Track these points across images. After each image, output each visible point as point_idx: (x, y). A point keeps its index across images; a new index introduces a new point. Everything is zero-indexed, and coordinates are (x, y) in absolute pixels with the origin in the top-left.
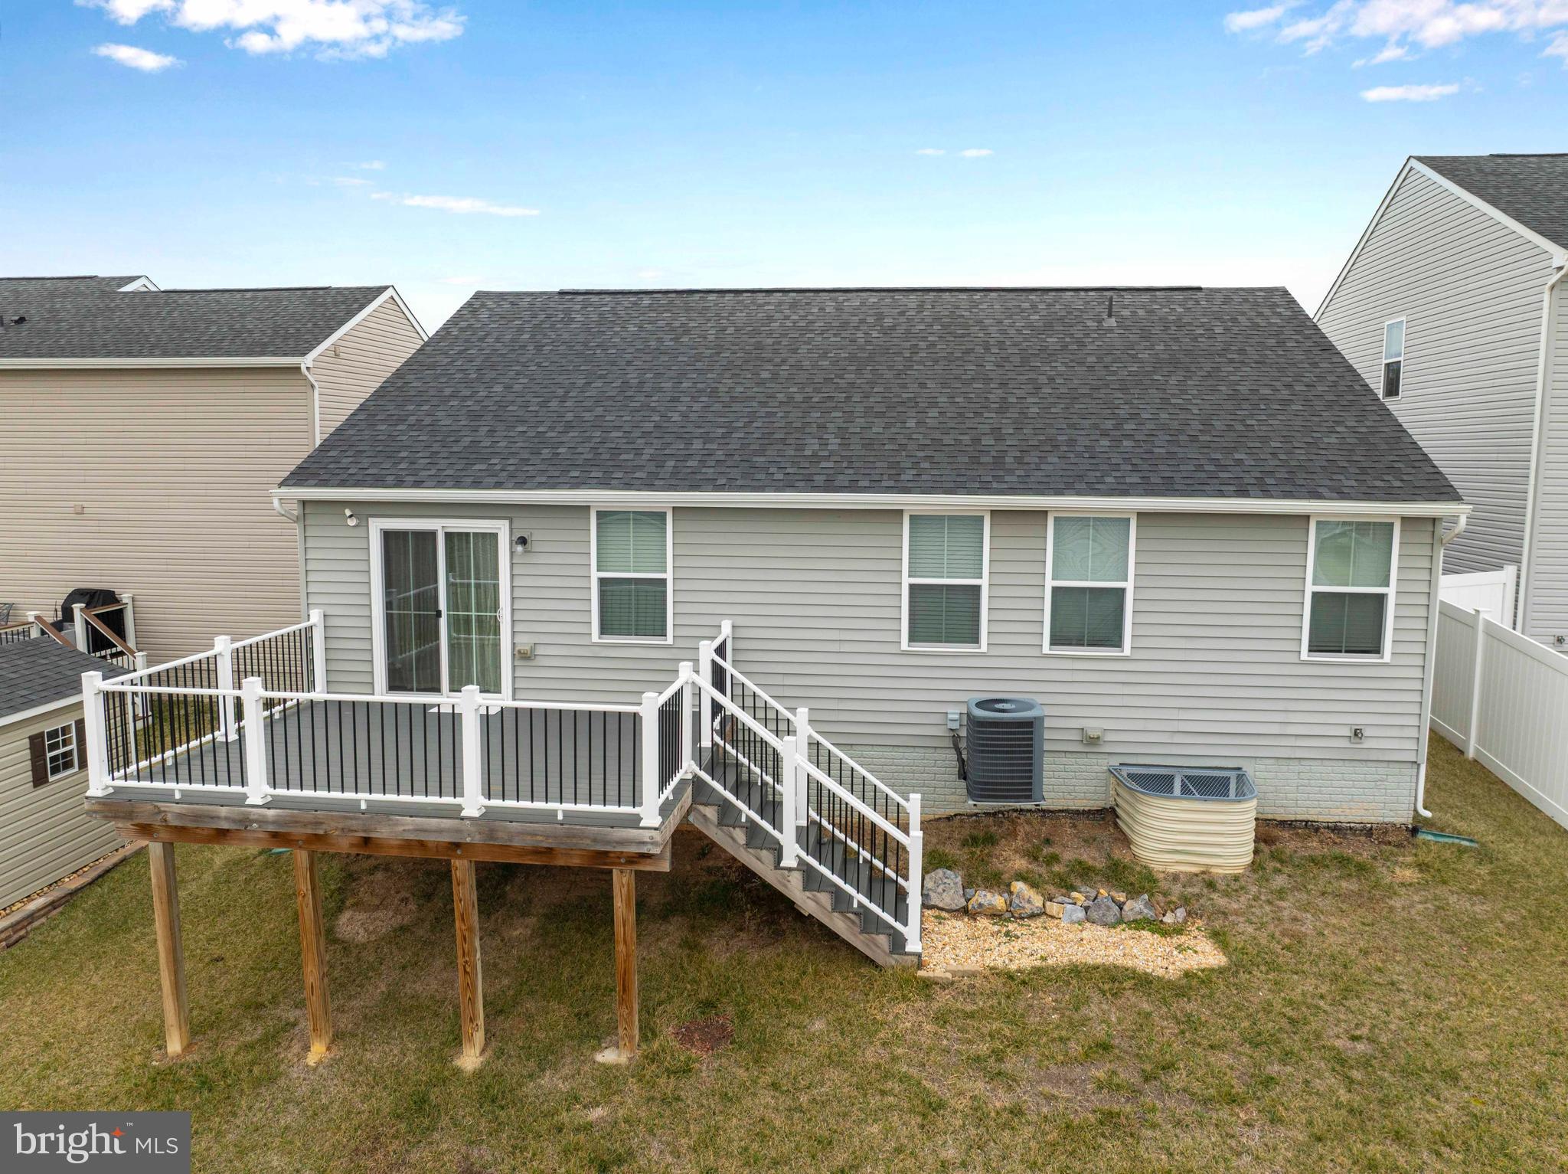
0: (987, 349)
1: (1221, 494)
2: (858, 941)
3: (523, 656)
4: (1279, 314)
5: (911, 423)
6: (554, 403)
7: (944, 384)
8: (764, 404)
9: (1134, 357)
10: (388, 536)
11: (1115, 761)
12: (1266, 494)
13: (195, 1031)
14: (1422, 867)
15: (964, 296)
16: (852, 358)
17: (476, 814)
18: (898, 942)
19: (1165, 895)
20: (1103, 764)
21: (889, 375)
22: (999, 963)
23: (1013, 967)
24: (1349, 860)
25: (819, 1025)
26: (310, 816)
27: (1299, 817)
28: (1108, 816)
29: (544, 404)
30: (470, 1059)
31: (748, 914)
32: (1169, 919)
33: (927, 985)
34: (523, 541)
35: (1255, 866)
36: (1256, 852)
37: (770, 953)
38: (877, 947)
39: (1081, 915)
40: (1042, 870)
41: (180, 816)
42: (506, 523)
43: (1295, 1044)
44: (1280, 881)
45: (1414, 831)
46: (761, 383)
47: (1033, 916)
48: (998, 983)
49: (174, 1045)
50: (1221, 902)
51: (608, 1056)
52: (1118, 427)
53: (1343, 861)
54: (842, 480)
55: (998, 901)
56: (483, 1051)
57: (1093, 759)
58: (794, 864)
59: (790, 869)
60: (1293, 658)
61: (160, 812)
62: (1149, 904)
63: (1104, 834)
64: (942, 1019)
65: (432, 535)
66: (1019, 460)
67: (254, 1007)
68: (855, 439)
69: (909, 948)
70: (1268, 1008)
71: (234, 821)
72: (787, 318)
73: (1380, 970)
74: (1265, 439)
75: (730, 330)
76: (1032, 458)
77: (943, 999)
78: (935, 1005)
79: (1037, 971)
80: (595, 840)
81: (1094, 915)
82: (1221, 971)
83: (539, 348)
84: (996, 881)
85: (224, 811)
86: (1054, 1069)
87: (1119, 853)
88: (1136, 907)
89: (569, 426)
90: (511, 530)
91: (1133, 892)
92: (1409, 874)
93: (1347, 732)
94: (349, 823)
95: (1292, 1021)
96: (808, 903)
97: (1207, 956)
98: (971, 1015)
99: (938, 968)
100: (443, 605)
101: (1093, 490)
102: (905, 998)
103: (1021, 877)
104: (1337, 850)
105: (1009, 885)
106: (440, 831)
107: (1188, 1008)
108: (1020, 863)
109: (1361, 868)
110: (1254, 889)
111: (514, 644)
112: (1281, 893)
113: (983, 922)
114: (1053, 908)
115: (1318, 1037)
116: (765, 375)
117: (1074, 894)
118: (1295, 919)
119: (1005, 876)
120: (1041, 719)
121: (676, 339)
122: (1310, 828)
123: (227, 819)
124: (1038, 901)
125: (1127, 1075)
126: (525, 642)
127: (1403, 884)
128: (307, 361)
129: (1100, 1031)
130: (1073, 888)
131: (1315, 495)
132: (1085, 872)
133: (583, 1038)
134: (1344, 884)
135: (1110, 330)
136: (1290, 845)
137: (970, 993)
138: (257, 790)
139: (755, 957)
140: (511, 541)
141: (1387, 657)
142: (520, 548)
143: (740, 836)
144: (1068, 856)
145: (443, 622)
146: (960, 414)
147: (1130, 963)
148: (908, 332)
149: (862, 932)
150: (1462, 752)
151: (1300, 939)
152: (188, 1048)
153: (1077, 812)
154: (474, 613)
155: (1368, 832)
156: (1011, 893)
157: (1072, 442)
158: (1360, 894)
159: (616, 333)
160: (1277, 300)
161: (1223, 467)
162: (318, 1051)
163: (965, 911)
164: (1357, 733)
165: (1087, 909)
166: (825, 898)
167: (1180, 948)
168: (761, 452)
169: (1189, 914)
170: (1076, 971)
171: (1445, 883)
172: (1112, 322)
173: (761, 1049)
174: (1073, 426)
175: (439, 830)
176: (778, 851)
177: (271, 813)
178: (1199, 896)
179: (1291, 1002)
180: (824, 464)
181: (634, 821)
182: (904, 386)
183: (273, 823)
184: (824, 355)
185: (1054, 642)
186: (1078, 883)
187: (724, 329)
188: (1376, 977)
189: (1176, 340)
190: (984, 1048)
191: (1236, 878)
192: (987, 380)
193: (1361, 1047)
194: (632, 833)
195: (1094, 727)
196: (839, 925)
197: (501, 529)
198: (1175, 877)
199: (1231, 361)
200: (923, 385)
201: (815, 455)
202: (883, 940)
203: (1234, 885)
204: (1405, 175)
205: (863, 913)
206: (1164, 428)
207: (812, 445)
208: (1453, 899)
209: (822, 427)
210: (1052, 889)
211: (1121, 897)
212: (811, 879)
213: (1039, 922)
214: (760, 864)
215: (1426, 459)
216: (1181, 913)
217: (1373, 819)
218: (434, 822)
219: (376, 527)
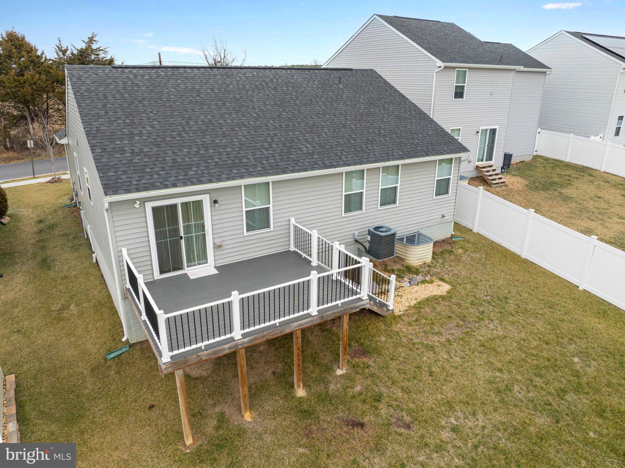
0: (316, 99)
2: (379, 311)
3: (217, 247)
4: (381, 81)
5: (324, 135)
6: (184, 135)
7: (317, 116)
8: (268, 130)
9: (359, 101)
10: (155, 210)
14: (461, 248)
16: (277, 105)
17: (317, 313)
18: (387, 308)
19: (423, 272)
21: (296, 113)
22: (408, 305)
23: (412, 304)
24: (448, 250)
25: (384, 338)
29: (180, 136)
32: (428, 279)
34: (216, 202)
35: (433, 258)
38: (384, 311)
39: (409, 284)
41: (208, 355)
42: (208, 196)
43: (480, 301)
45: (453, 238)
46: (257, 119)
48: (413, 310)
49: (189, 442)
50: (435, 270)
51: (339, 372)
52: (380, 132)
60: (432, 199)
61: (199, 357)
62: (421, 275)
63: (397, 260)
64: (411, 324)
65: (175, 206)
66: (367, 149)
68: (315, 145)
69: (390, 309)
70: (468, 295)
71: (231, 348)
74: (417, 134)
75: (216, 90)
76: (370, 148)
78: (406, 322)
79: (418, 303)
80: (352, 309)
81: (412, 283)
82: (452, 289)
85: (227, 346)
87: (405, 264)
88: (420, 278)
89: (206, 148)
90: (210, 198)
91: (416, 274)
92: (460, 251)
93: (441, 216)
94: (275, 332)
95: (474, 296)
97: (446, 286)
98: (416, 321)
99: (397, 312)
100: (182, 234)
106: (306, 323)
107: (455, 301)
109: (451, 252)
110: (438, 265)
111: (214, 243)
112: (444, 264)
114: (402, 284)
115: (481, 298)
116: (254, 115)
117: (405, 279)
118: (452, 270)
121: (199, 96)
124: (398, 284)
125: (460, 322)
126: (218, 241)
127: (461, 254)
129: (445, 314)
132: (402, 271)
134: (452, 257)
135: (343, 89)
137: (410, 315)
138: (238, 333)
140: (210, 202)
141: (449, 194)
142: (216, 205)
144: (395, 268)
145: (183, 241)
146: (335, 130)
148: (283, 90)
149: (380, 308)
151: (458, 275)
152: (195, 440)
154: (194, 234)
157: (374, 140)
158: (456, 259)
160: (375, 75)
161: (417, 146)
164: (443, 216)
165: (409, 282)
167: (439, 286)
168: (290, 153)
169: (431, 276)
171: (468, 251)
173: (378, 351)
174: (369, 133)
177: (246, 340)
178: (429, 270)
179: (470, 292)
180: (316, 157)
182: (306, 118)
183: (247, 343)
184: (265, 103)
185: (381, 205)
186: (403, 275)
187: (213, 90)
188: (477, 280)
189: (364, 93)
192: (328, 114)
193: (489, 297)
194: (362, 303)
196: (375, 309)
197: (205, 198)
198: (421, 266)
199: (385, 102)
200: (311, 117)
201: (308, 152)
203: (434, 265)
205: (380, 303)
206: (391, 131)
207: (303, 148)
208: (472, 255)
209: (298, 140)
211: (415, 276)
216: (429, 276)
217: (444, 238)
218: (304, 321)
219: (149, 206)
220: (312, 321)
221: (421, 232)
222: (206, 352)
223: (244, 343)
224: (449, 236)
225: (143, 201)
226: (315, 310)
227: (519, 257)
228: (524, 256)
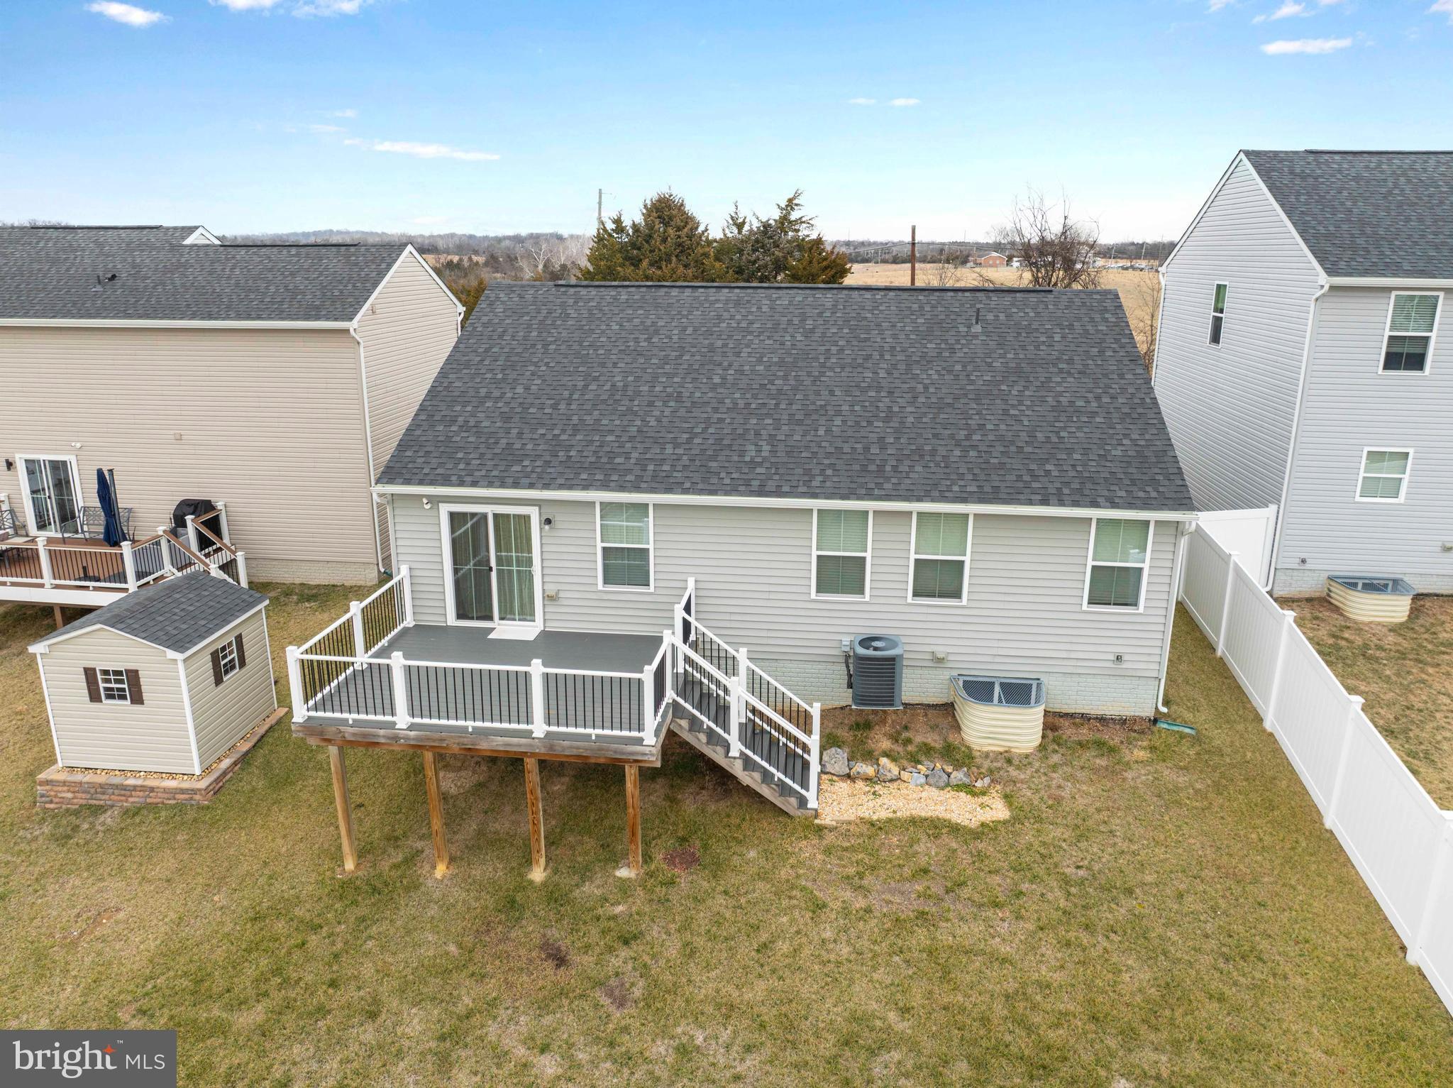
0: (882, 356)
1: (1030, 503)
2: (778, 801)
3: (550, 598)
4: (1106, 320)
5: (821, 432)
6: (562, 406)
7: (847, 392)
8: (716, 410)
9: (990, 365)
10: (453, 516)
11: (955, 673)
12: (1061, 503)
13: (361, 854)
14: (1153, 749)
15: (868, 295)
16: (781, 363)
17: (544, 733)
18: (803, 802)
19: (978, 768)
20: (947, 675)
21: (808, 382)
22: (866, 815)
23: (875, 818)
24: (1104, 744)
25: (752, 854)
26: (437, 735)
27: (1077, 711)
28: (948, 708)
29: (555, 407)
30: (538, 874)
31: (707, 778)
32: (979, 784)
33: (820, 828)
34: (548, 521)
35: (1042, 748)
36: (1043, 737)
37: (722, 805)
38: (790, 805)
39: (923, 780)
40: (900, 749)
41: (354, 734)
42: (537, 509)
43: (1040, 870)
44: (1056, 758)
45: (1155, 721)
46: (714, 388)
47: (891, 781)
48: (864, 829)
49: (350, 865)
50: (1013, 772)
51: (623, 873)
52: (968, 437)
53: (1100, 744)
54: (771, 485)
55: (870, 770)
56: (545, 869)
57: (939, 672)
58: (737, 755)
59: (735, 758)
60: (1077, 608)
61: (340, 732)
62: (967, 775)
63: (944, 722)
64: (828, 851)
65: (484, 516)
66: (895, 468)
67: (393, 839)
68: (781, 447)
69: (809, 806)
70: (1029, 847)
71: (389, 738)
72: (732, 317)
73: (1105, 822)
74: (1070, 451)
75: (690, 330)
76: (904, 468)
77: (830, 838)
78: (824, 842)
79: (890, 820)
80: (615, 752)
81: (931, 780)
82: (1005, 822)
83: (546, 346)
84: (869, 756)
85: (382, 732)
86: (893, 884)
87: (953, 738)
88: (958, 776)
89: (576, 431)
90: (540, 514)
91: (958, 765)
92: (1140, 754)
93: (1112, 657)
94: (462, 740)
95: (1043, 856)
96: (746, 778)
97: (998, 811)
98: (846, 849)
99: (827, 819)
100: (493, 563)
101: (943, 498)
102: (806, 837)
103: (886, 754)
104: (1098, 736)
105: (878, 760)
106: (520, 745)
107: (980, 846)
108: (886, 744)
109: (1112, 750)
110: (1037, 764)
111: (544, 590)
112: (1054, 768)
113: (860, 784)
114: (905, 775)
115: (1056, 866)
116: (717, 380)
117: (919, 766)
118: (1059, 787)
119: (876, 753)
120: (901, 656)
121: (649, 340)
122: (1085, 718)
123: (384, 736)
124: (895, 770)
125: (937, 889)
126: (551, 589)
127: (1137, 762)
128: (352, 325)
129: (923, 861)
130: (919, 762)
131: (1094, 504)
132: (927, 750)
133: (607, 861)
134: (1098, 761)
135: (975, 336)
136: (1068, 732)
137: (847, 834)
138: (402, 719)
139: (712, 807)
140: (540, 521)
141: (1141, 609)
142: (547, 527)
143: (703, 738)
144: (919, 739)
145: (494, 575)
146: (857, 423)
147: (947, 816)
148: (824, 335)
149: (781, 795)
150: (1214, 650)
151: (1058, 800)
152: (358, 866)
153: (929, 705)
154: (515, 568)
155: (1123, 722)
156: (878, 765)
157: (934, 452)
158: (1106, 768)
159: (603, 332)
160: (1108, 304)
161: (1035, 477)
162: (441, 870)
163: (848, 776)
164: (1119, 658)
165: (927, 776)
166: (757, 776)
167: (982, 806)
168: (714, 458)
169: (992, 781)
170: (914, 821)
171: (1164, 761)
172: (977, 329)
173: (717, 869)
174: (936, 436)
175: (517, 744)
176: (727, 747)
177: (412, 734)
178: (999, 769)
179: (1044, 844)
180: (759, 470)
181: (640, 741)
182: (818, 393)
183: (414, 739)
184: (760, 361)
185: (916, 594)
186: (923, 758)
187: (685, 329)
188: (1102, 828)
189: (1023, 348)
190: (852, 871)
191: (1027, 756)
192: (879, 389)
193: (1081, 873)
194: (638, 748)
195: (941, 651)
196: (765, 791)
197: (533, 513)
198: (987, 755)
199: (1061, 371)
200: (832, 393)
201: (752, 461)
202: (793, 800)
203: (1025, 761)
204: (1234, 165)
205: (782, 784)
206: (1001, 438)
207: (751, 451)
208: (1166, 772)
209: (757, 434)
210: (905, 763)
211: (949, 769)
212: (748, 764)
213: (895, 784)
214: (716, 755)
215: (1180, 472)
216: (987, 780)
217: (1128, 714)
218: (515, 740)
219: (445, 509)
220: (531, 745)
221: (1044, 678)
223: (407, 738)
224: (1149, 713)
225: (435, 501)
226: (539, 728)
228: (1329, 823)
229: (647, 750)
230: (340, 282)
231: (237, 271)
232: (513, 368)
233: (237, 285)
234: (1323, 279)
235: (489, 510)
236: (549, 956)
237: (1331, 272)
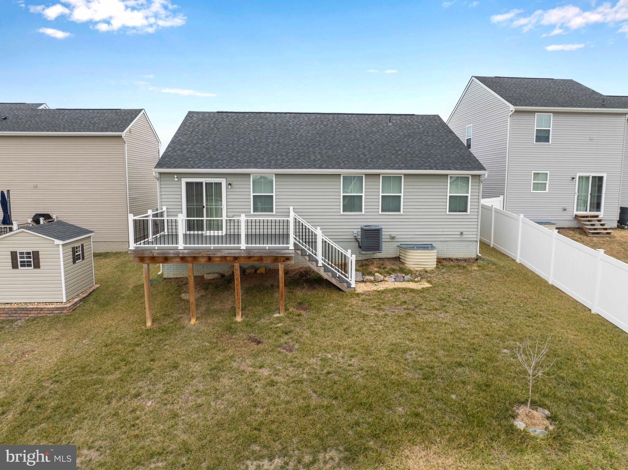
0: (356, 131)
1: (426, 169)
2: (339, 285)
4: (437, 122)
5: (339, 151)
6: (230, 146)
7: (346, 141)
8: (295, 146)
9: (398, 134)
10: (187, 184)
11: (399, 244)
12: (437, 169)
13: (154, 321)
14: (479, 266)
15: (346, 116)
16: (317, 133)
17: (245, 248)
18: (349, 285)
19: (415, 274)
20: (396, 244)
21: (330, 138)
22: (375, 289)
23: (379, 290)
24: (461, 266)
25: (331, 305)
26: (197, 251)
27: (447, 257)
28: (397, 259)
29: (227, 146)
30: (239, 319)
31: (305, 285)
32: (416, 279)
33: (358, 295)
34: (230, 184)
35: (437, 268)
36: (437, 265)
37: (313, 292)
38: (343, 287)
39: (394, 280)
40: (383, 270)
41: (158, 253)
42: (225, 179)
43: (450, 300)
44: (443, 270)
45: (477, 260)
46: (292, 140)
47: (381, 281)
48: (375, 293)
49: (149, 324)
50: (430, 275)
51: (277, 315)
52: (397, 152)
53: (459, 266)
54: (323, 166)
55: (372, 278)
56: (241, 317)
57: (393, 243)
58: (322, 265)
59: (321, 267)
60: (444, 214)
61: (152, 253)
62: (411, 276)
63: (397, 263)
64: (363, 300)
65: (201, 184)
66: (371, 161)
67: (166, 315)
68: (325, 156)
69: (352, 286)
70: (443, 294)
71: (175, 254)
72: (293, 121)
73: (469, 286)
74: (436, 156)
75: (277, 125)
76: (375, 160)
77: (363, 297)
78: (361, 298)
79: (385, 290)
80: (277, 254)
81: (397, 279)
82: (431, 287)
83: (218, 129)
84: (371, 274)
85: (171, 251)
86: (393, 307)
87: (401, 266)
88: (408, 277)
89: (238, 152)
90: (226, 181)
91: (407, 274)
92: (476, 268)
93: (459, 233)
95: (449, 296)
96: (325, 276)
97: (427, 285)
98: (371, 299)
99: (359, 291)
100: (205, 205)
101: (392, 168)
102: (353, 297)
103: (377, 272)
104: (457, 264)
105: (374, 274)
107: (424, 295)
108: (376, 269)
109: (464, 267)
110: (437, 272)
111: (227, 215)
112: (444, 273)
113: (368, 283)
114: (386, 279)
115: (455, 298)
116: (293, 138)
117: (391, 275)
118: (448, 278)
119: (373, 272)
120: (381, 229)
121: (261, 127)
122: (450, 260)
123: (172, 253)
124: (382, 277)
125: (411, 307)
126: (230, 215)
127: (474, 270)
128: (123, 134)
129: (404, 300)
130: (391, 274)
131: (449, 169)
132: (394, 271)
133: (269, 312)
134: (460, 271)
135: (390, 126)
136: (445, 263)
137: (369, 295)
138: (181, 245)
139: (309, 293)
140: (226, 185)
141: (469, 213)
142: (230, 187)
143: (307, 258)
144: (388, 267)
145: (205, 209)
146: (353, 149)
147: (408, 287)
148: (332, 126)
149: (340, 282)
150: (489, 246)
151: (450, 281)
152: (152, 325)
153: (389, 258)
154: (214, 207)
155: (465, 260)
156: (375, 276)
157: (385, 156)
158: (464, 273)
159: (241, 125)
160: (436, 118)
161: (426, 163)
162: (193, 321)
163: (363, 281)
164: (462, 234)
165: (395, 279)
166: (330, 274)
167: (420, 284)
168: (299, 159)
169: (421, 278)
170: (395, 289)
171: (484, 269)
172: (390, 124)
173: (318, 311)
174: (384, 152)
175: (235, 253)
176: (317, 261)
177: (186, 251)
178: (424, 274)
179: (448, 293)
180: (317, 162)
181: (288, 248)
182: (335, 141)
183: (186, 254)
184: (308, 132)
185: (382, 211)
186: (392, 273)
187: (275, 124)
188: (468, 287)
189: (409, 129)
190: (375, 305)
191: (432, 270)
192: (358, 140)
193: (465, 300)
194: (287, 251)
195: (393, 234)
196: (334, 281)
197: (223, 181)
198: (417, 271)
199: (425, 135)
200: (340, 141)
201: (314, 160)
202: (345, 284)
203: (432, 272)
204: (471, 82)
205: (339, 277)
206: (409, 153)
207: (313, 157)
208: (486, 273)
209: (314, 152)
210: (385, 274)
211: (404, 275)
212: (326, 270)
213: (383, 282)
214: (313, 266)
215: (477, 160)
216: (419, 278)
217: (466, 257)
218: (233, 251)
219: (184, 181)
220: (240, 253)
221: (434, 245)
222: (157, 251)
223: (184, 253)
224: (474, 256)
225: (181, 175)
226: (243, 245)
227: (546, 282)
228: (550, 282)
229: (291, 251)
230: (115, 120)
231: (66, 117)
232: (206, 135)
233: (67, 121)
234: (512, 108)
235: (204, 180)
236: (252, 341)
237: (514, 105)
